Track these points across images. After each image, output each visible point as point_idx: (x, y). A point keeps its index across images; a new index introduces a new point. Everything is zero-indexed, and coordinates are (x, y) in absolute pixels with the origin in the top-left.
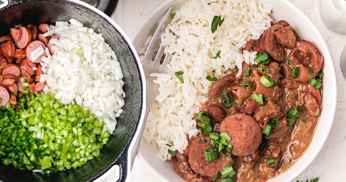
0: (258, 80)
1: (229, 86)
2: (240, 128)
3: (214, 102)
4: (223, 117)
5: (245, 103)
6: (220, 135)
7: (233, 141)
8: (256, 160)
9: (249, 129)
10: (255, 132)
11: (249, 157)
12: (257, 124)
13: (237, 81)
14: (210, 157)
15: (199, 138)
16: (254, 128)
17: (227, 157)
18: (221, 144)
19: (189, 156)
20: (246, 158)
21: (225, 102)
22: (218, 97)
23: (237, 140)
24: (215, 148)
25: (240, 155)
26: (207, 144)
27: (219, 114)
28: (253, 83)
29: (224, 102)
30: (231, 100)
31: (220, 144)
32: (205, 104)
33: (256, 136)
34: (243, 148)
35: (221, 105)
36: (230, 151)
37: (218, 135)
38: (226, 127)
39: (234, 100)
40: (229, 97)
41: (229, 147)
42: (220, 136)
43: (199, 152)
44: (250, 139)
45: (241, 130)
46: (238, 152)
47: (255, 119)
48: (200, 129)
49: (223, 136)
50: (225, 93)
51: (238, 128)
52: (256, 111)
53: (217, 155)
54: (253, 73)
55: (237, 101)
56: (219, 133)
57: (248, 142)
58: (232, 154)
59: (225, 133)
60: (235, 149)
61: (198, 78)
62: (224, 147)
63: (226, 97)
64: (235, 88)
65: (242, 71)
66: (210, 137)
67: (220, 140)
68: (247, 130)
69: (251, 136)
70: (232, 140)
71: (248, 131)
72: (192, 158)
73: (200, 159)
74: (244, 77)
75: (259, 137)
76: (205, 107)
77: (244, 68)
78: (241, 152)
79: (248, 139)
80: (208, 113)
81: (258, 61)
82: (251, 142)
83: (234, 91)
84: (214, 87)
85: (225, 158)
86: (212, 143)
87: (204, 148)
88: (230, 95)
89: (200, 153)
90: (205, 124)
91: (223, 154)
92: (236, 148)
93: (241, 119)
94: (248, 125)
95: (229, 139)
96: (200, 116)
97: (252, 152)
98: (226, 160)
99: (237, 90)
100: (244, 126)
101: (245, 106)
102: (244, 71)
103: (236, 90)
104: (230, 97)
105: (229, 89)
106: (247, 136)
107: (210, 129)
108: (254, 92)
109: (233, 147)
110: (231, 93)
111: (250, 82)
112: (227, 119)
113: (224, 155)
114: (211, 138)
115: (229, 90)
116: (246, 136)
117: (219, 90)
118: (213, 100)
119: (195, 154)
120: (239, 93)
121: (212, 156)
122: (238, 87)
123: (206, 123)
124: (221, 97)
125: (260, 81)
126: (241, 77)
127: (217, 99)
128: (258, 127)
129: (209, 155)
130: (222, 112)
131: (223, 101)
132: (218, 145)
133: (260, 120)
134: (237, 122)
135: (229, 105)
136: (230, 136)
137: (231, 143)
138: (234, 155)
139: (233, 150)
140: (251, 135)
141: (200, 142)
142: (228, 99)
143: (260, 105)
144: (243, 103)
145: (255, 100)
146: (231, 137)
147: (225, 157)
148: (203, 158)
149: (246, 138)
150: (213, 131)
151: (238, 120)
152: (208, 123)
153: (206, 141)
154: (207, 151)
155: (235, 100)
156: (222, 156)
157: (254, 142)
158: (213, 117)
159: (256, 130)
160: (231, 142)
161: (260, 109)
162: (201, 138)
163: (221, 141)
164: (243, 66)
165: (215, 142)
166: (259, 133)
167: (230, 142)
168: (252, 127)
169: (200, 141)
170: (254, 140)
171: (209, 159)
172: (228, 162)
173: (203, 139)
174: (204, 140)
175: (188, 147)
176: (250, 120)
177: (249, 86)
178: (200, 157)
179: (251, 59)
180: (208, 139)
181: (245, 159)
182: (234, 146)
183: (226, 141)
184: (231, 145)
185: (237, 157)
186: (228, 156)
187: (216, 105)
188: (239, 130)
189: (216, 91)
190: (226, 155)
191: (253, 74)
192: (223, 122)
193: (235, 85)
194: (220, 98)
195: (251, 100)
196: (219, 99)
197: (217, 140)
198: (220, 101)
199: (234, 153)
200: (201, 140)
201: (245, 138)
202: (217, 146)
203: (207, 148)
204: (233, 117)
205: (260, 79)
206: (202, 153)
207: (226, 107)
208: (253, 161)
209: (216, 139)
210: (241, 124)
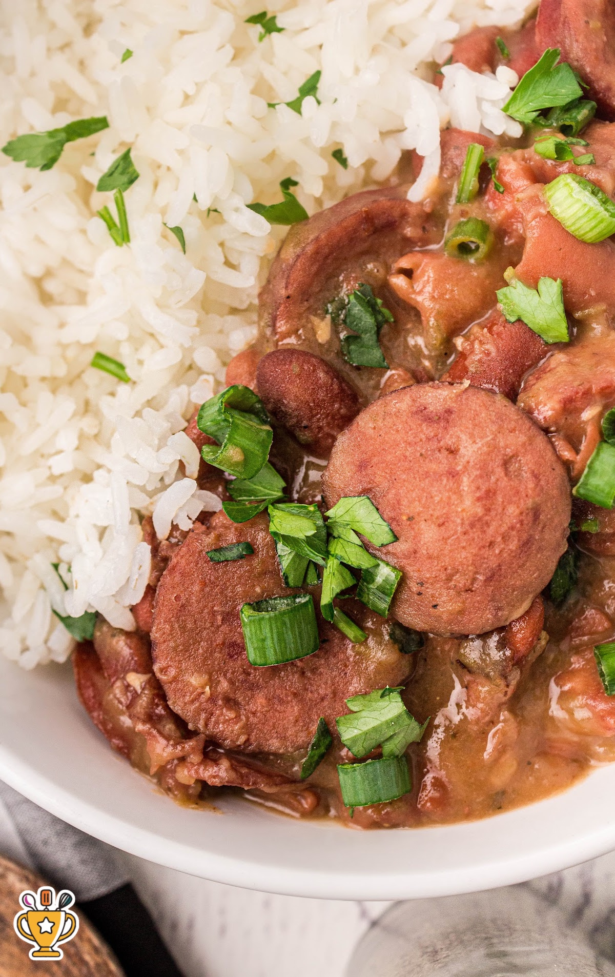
0: (536, 201)
1: (371, 252)
2: (443, 467)
3: (292, 340)
4: (342, 417)
5: (459, 342)
6: (330, 513)
7: (402, 547)
8: (532, 658)
9: (500, 472)
10: (531, 485)
11: (495, 638)
12: (540, 440)
13: (414, 225)
14: (269, 642)
15: (212, 535)
16: (527, 463)
17: (371, 642)
18: (336, 562)
19: (155, 635)
20: (478, 643)
21: (353, 338)
22: (311, 310)
23: (429, 534)
24: (303, 588)
25: (443, 628)
26: (259, 569)
27: (321, 395)
28: (501, 232)
29: (347, 339)
30: (385, 329)
31: (332, 565)
32: (241, 356)
33: (536, 512)
34: (460, 581)
35: (330, 357)
36: (383, 605)
37: (318, 514)
38: (362, 466)
39: (397, 329)
40: (373, 309)
41: (379, 580)
42: (326, 519)
43: (213, 614)
44: (504, 528)
45: (453, 475)
46: (435, 606)
47: (528, 413)
48: (220, 489)
49: (347, 518)
50: (347, 290)
51: (433, 466)
52: (529, 377)
53: (309, 630)
54: (502, 171)
55: (416, 340)
56: (324, 505)
57: (491, 544)
58: (398, 625)
59: (358, 499)
60: (415, 589)
61: (205, 203)
62: (350, 582)
63: (357, 309)
64: (404, 263)
65: (442, 168)
66: (272, 528)
67: (327, 542)
68: (485, 473)
69: (512, 510)
70: (396, 538)
71: (493, 479)
72: (175, 649)
73: (217, 655)
74: (453, 201)
75: (556, 521)
76: (244, 368)
77: (452, 152)
78: (448, 605)
79: (491, 530)
80: (259, 401)
81: (526, 111)
82: (513, 545)
83: (399, 282)
84: (290, 253)
85: (361, 644)
86: (285, 563)
87: (239, 589)
88: (379, 301)
89: (219, 618)
90: (245, 451)
91: (347, 623)
92: (422, 584)
93: (449, 412)
94: (493, 447)
95: (378, 532)
96: (217, 408)
97: (513, 606)
98: (362, 657)
99: (418, 273)
100: (470, 450)
101: (463, 356)
102: (450, 167)
103: (408, 273)
104: (380, 312)
105: (370, 266)
106: (488, 510)
107: (272, 486)
108: (509, 273)
109: (402, 582)
110: (384, 290)
111: (485, 227)
112: (364, 421)
113: (351, 631)
114: (275, 534)
115: (370, 273)
116: (480, 511)
117: (317, 274)
118: (282, 326)
119: (189, 626)
120: (429, 289)
121: (281, 639)
122: (419, 255)
123: (246, 443)
124: (327, 312)
125: (544, 204)
126: (434, 204)
127: (308, 321)
128: (549, 455)
129: (267, 631)
130: (335, 386)
131: (342, 336)
132: (319, 570)
133: (556, 423)
134: (428, 430)
135: (377, 353)
136: (388, 513)
137: (390, 559)
138: (407, 630)
139: (404, 596)
140: (510, 502)
141: (217, 556)
142: (368, 320)
143: (547, 344)
144: (448, 346)
145: (519, 320)
146: (392, 522)
147: (357, 641)
148: (236, 648)
149: (480, 519)
150: (287, 497)
151: (429, 419)
152: (262, 444)
153: (251, 550)
154: (257, 605)
155: (408, 332)
156: (344, 637)
157: (526, 545)
158: (285, 414)
159: (536, 477)
160: (390, 548)
161: (552, 366)
162: (219, 537)
163: (336, 548)
164: (444, 145)
165: (298, 556)
166: (555, 492)
167: (388, 553)
168: (515, 455)
169: (218, 550)
170: (525, 536)
171: (262, 650)
172: (377, 671)
173: (231, 537)
174: (239, 543)
175: (151, 590)
176: (500, 417)
177: (484, 248)
178: (219, 641)
179: (486, 107)
180: (261, 538)
181: (472, 652)
182: (411, 571)
183: (366, 546)
184: (394, 568)
185: (422, 638)
186: (378, 634)
187: (304, 353)
188: (438, 477)
189: (298, 275)
190: (362, 628)
191: (499, 179)
192: (343, 441)
193: (407, 246)
194: (323, 319)
195: (493, 324)
196: (316, 320)
197: (309, 541)
198: (323, 331)
199: (410, 616)
200: (224, 545)
201: (478, 523)
202: (312, 579)
203: (258, 590)
204: (401, 403)
205: (548, 194)
206: (231, 616)
207: (358, 368)
208: (517, 661)
209: (301, 536)
210: (449, 441)
